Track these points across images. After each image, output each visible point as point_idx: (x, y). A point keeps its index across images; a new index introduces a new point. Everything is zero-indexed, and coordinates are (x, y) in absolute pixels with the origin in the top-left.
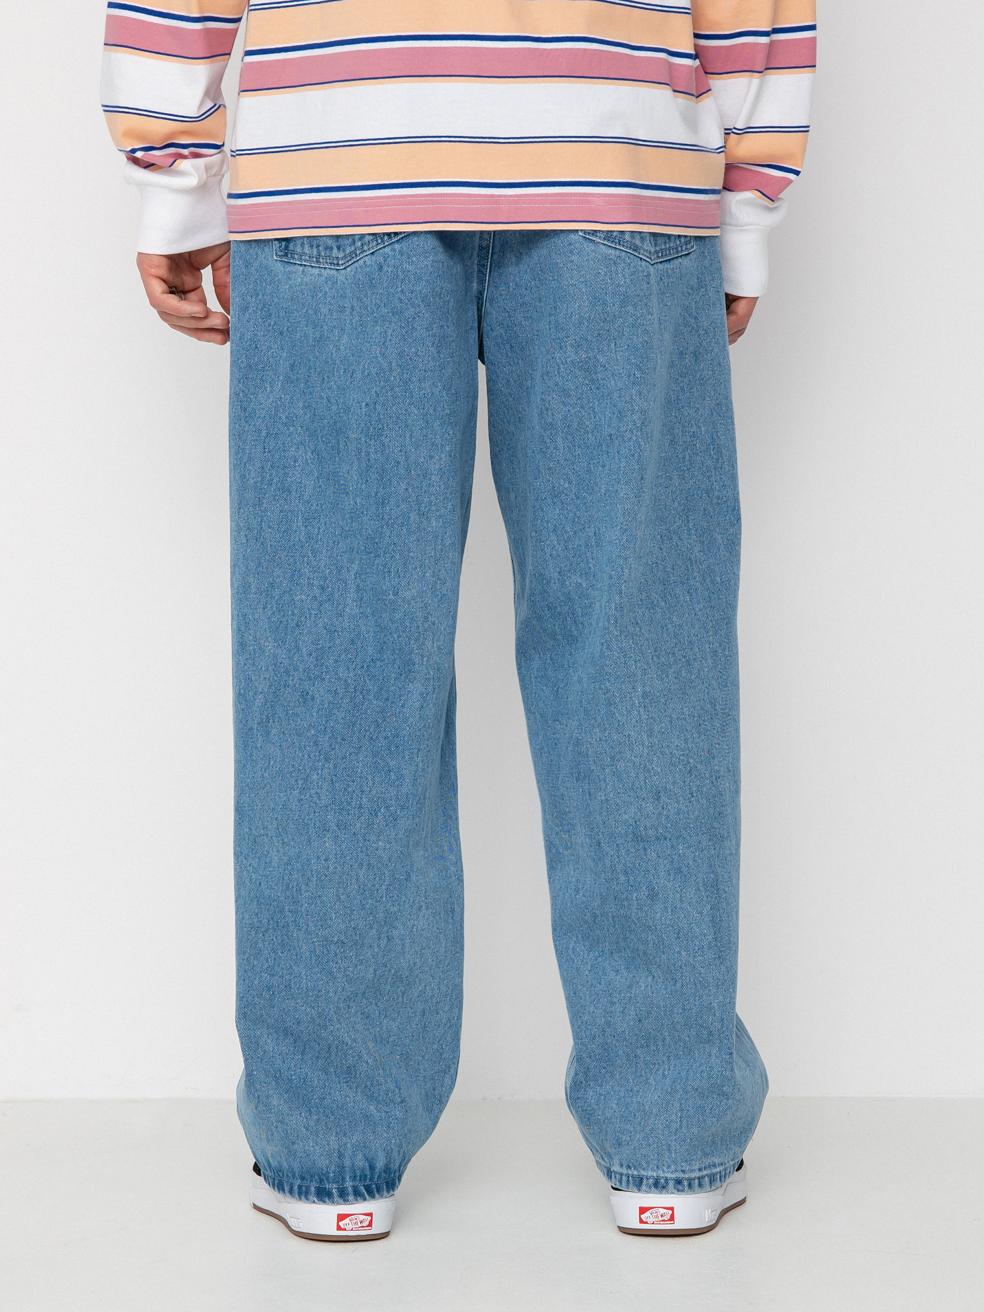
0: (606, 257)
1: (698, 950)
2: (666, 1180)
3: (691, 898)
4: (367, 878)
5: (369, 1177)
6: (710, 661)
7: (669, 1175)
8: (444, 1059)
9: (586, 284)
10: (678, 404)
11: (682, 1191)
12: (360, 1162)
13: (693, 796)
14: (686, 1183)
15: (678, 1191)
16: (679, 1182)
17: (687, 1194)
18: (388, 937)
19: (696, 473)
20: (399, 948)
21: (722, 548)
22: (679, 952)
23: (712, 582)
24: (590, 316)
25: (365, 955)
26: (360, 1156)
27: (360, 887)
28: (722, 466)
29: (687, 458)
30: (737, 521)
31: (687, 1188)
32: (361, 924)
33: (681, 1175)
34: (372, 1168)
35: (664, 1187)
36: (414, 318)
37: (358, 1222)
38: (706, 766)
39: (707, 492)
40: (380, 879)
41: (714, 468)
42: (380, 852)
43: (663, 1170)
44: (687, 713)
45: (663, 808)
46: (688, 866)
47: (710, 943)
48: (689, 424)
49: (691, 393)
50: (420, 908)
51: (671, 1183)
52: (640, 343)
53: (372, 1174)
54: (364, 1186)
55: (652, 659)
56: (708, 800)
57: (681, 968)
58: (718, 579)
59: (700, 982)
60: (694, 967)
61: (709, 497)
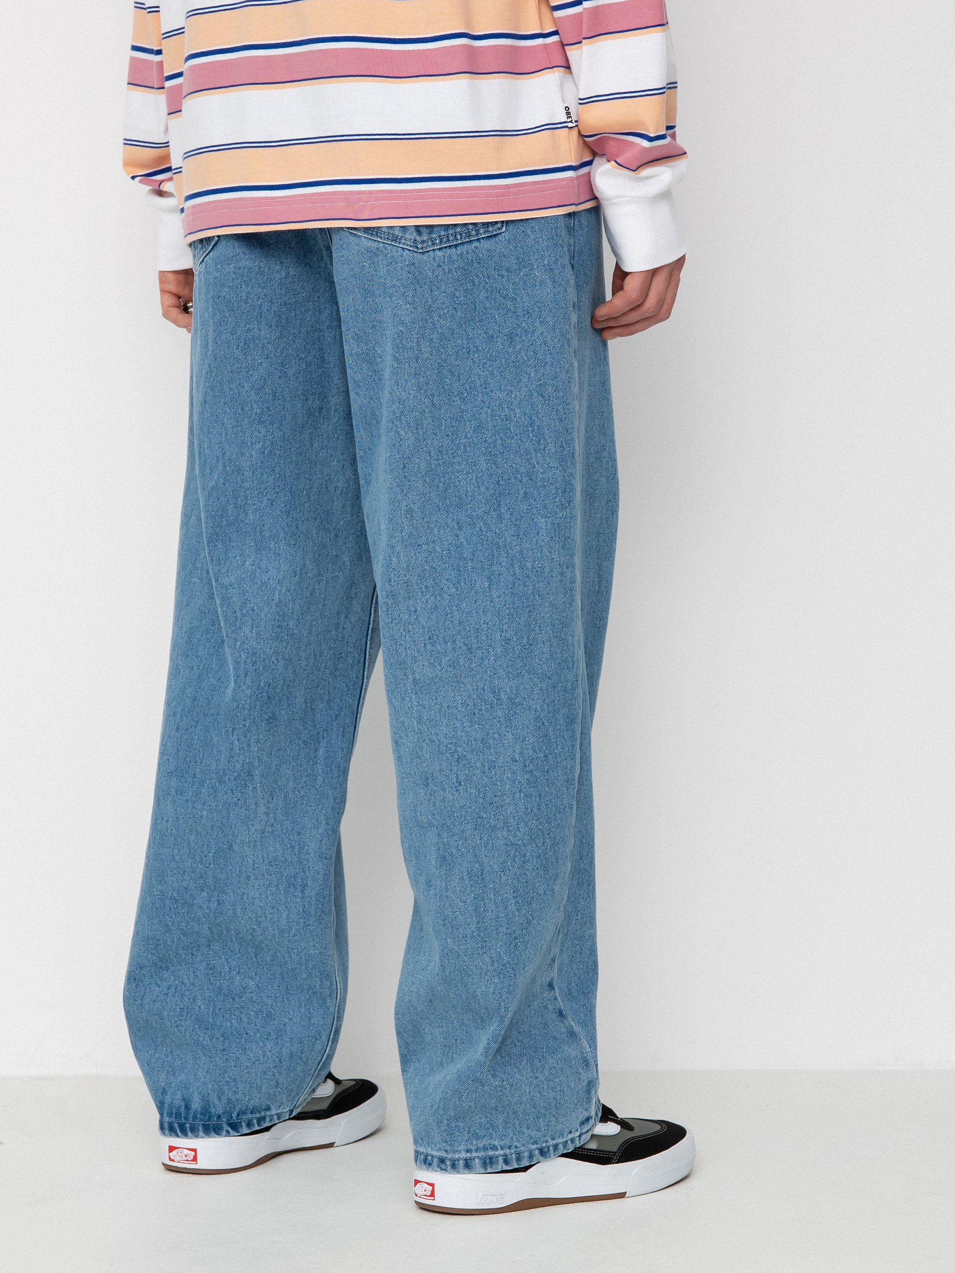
0: (368, 250)
1: (462, 938)
2: (433, 1157)
3: (455, 887)
4: (196, 844)
5: (183, 1115)
6: (499, 650)
7: (435, 1153)
8: (314, 1024)
9: (355, 278)
10: (486, 388)
11: (445, 1170)
12: (179, 1102)
13: (460, 784)
14: (448, 1163)
15: (442, 1169)
16: (442, 1161)
17: (450, 1173)
18: (218, 901)
19: (512, 456)
20: (230, 913)
21: (543, 532)
22: (445, 939)
23: (521, 568)
24: (363, 308)
25: (195, 914)
26: (179, 1095)
27: (190, 852)
28: (545, 447)
29: (499, 442)
30: (569, 504)
31: (449, 1167)
32: (192, 886)
33: (445, 1155)
34: (187, 1107)
35: (430, 1164)
36: (221, 322)
37: (184, 1156)
38: (477, 755)
39: (529, 475)
40: (208, 846)
41: (535, 450)
42: (203, 821)
43: (432, 1148)
44: (459, 702)
45: (431, 795)
46: (451, 855)
47: (473, 932)
48: (499, 408)
49: (502, 376)
50: (248, 878)
51: (436, 1161)
52: (396, 333)
53: (187, 1113)
54: (178, 1123)
55: (425, 646)
56: (478, 790)
57: (447, 954)
58: (529, 565)
59: (464, 970)
60: (459, 955)
61: (531, 480)
